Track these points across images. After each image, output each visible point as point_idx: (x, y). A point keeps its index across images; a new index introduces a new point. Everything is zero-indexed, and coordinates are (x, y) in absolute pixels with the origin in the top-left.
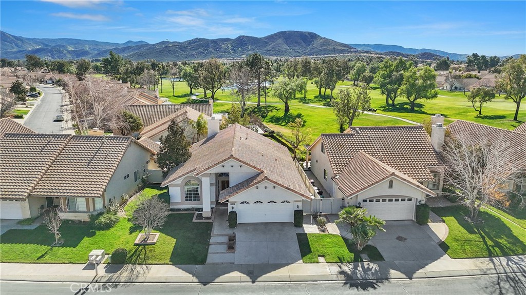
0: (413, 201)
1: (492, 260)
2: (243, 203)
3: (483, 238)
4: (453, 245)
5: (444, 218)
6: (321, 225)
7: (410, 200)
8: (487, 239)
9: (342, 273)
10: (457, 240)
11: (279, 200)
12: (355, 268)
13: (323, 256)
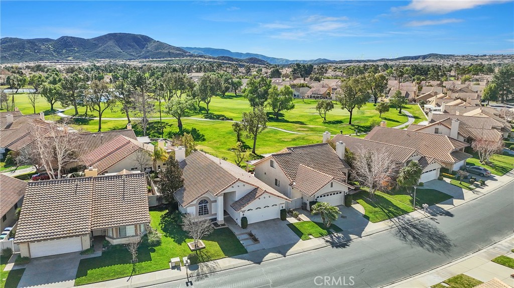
0: (343, 193)
1: (391, 220)
2: (249, 210)
3: (382, 209)
4: (370, 215)
5: (358, 201)
6: (296, 217)
7: (340, 193)
8: (385, 210)
9: (327, 241)
10: (371, 213)
11: (270, 205)
12: (332, 237)
13: (311, 235)
